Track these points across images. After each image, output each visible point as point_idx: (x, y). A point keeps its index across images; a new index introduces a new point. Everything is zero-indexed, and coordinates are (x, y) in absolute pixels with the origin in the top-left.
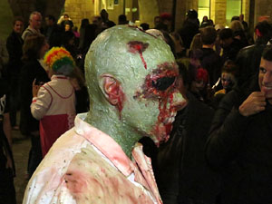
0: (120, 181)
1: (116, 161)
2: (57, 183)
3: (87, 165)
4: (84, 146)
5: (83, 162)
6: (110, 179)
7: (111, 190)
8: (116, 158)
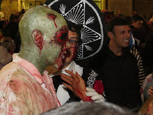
0: (38, 86)
1: (35, 76)
2: (5, 86)
3: (21, 77)
4: (19, 68)
5: (19, 75)
6: (33, 84)
7: (34, 90)
8: (35, 75)
